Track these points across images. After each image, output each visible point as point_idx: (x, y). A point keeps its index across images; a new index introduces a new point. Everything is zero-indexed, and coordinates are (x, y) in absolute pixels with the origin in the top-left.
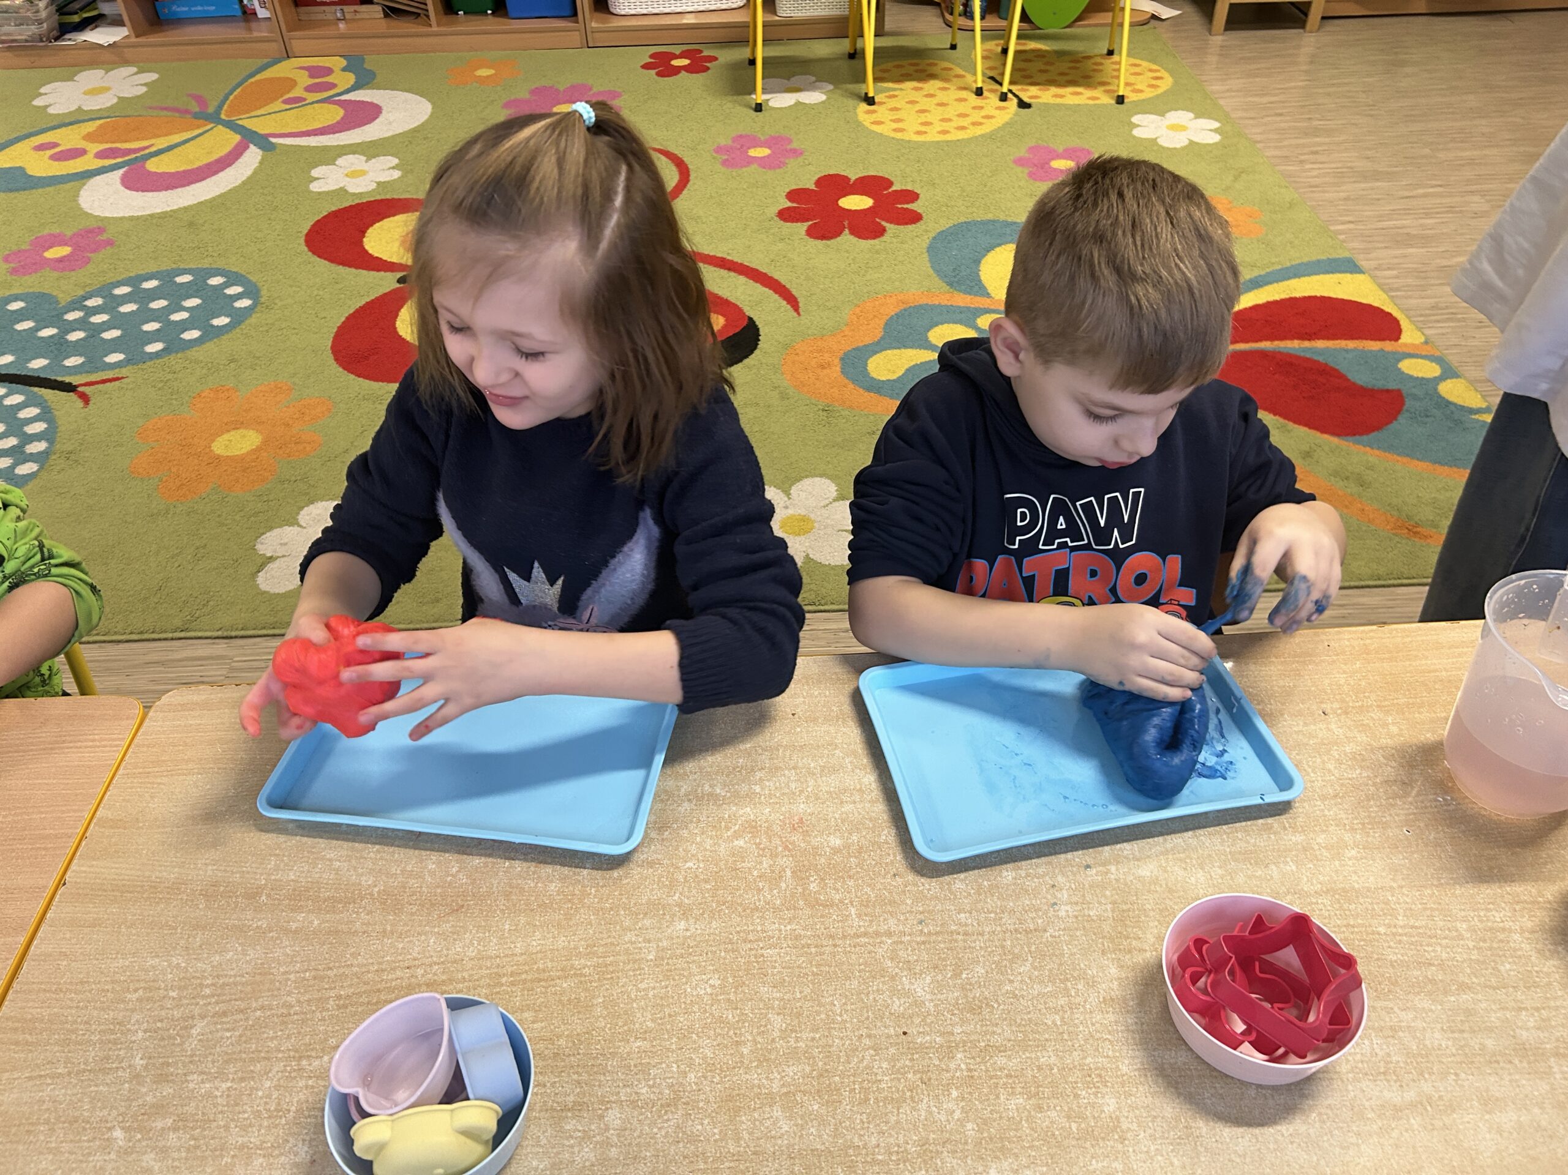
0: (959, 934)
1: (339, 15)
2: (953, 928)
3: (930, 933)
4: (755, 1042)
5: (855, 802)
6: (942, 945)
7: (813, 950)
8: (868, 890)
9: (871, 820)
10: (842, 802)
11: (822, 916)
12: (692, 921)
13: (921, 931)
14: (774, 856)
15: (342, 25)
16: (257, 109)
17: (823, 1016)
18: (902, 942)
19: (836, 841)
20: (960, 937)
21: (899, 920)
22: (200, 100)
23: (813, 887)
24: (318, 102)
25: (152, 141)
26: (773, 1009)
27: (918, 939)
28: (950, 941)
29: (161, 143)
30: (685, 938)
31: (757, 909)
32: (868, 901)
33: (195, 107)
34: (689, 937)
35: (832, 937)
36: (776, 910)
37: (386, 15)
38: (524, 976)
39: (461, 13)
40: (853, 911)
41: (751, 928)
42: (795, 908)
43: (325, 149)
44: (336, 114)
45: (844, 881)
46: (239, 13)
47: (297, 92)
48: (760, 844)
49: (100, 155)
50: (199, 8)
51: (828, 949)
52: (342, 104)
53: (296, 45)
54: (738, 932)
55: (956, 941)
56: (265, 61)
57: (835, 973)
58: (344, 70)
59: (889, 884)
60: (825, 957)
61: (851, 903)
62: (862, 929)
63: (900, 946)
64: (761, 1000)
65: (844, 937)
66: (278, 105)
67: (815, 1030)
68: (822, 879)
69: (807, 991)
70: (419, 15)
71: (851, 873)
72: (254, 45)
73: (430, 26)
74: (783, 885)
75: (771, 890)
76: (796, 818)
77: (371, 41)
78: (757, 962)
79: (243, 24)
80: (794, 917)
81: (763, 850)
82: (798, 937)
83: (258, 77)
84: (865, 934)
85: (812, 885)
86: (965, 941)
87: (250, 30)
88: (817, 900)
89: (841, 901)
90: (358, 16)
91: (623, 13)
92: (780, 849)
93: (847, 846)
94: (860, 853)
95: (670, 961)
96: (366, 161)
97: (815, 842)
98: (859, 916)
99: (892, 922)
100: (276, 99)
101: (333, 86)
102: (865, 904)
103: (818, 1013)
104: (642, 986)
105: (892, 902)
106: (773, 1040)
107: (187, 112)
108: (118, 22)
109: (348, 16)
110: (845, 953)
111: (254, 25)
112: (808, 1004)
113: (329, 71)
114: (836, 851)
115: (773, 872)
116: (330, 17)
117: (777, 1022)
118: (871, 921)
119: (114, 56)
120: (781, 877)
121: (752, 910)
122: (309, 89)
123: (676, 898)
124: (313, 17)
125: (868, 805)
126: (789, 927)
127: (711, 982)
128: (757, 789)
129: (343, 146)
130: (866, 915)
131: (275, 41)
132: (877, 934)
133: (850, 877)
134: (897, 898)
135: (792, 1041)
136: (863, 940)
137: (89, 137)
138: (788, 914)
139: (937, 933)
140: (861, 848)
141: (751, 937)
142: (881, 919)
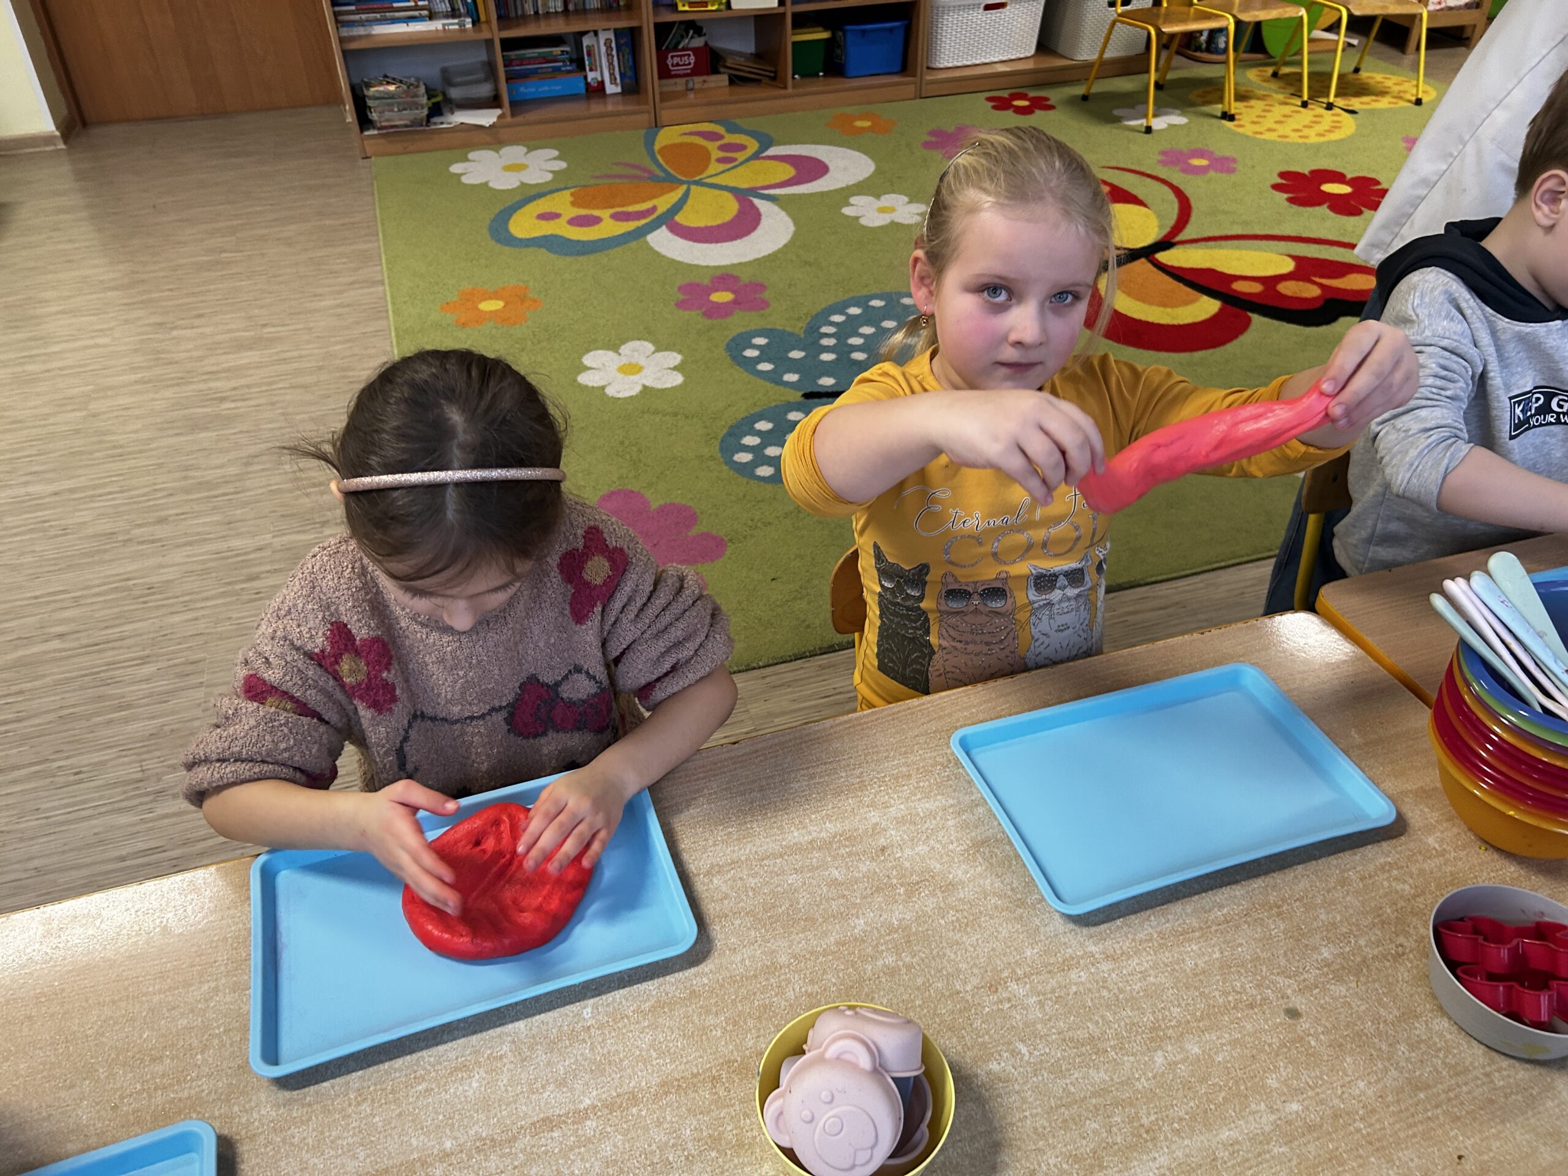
1: (690, 86)
15: (691, 96)
37: (732, 83)
50: (546, 88)
58: (730, 132)
70: (760, 81)
73: (785, 88)
83: (658, 144)
90: (706, 86)
91: (942, 66)
96: (878, 200)
101: (743, 146)
109: (697, 86)
116: (681, 88)
124: (674, 89)
131: (644, 113)
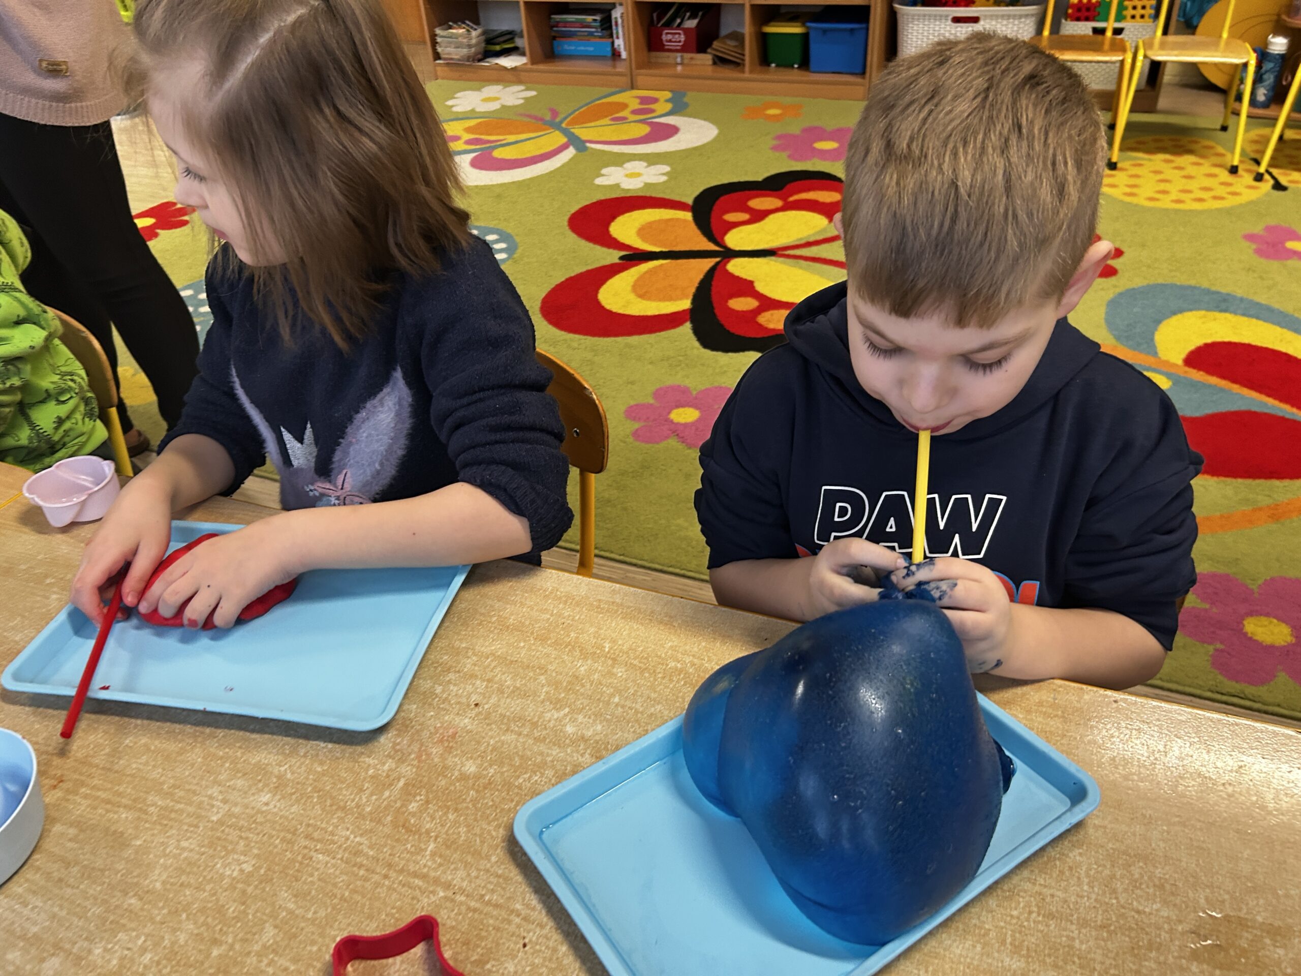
0: (518, 915)
1: (679, 60)
2: (518, 906)
3: (489, 903)
4: (232, 947)
5: (520, 734)
6: (491, 921)
7: (362, 872)
8: (463, 830)
9: (522, 757)
10: (507, 730)
11: (398, 840)
12: (278, 797)
13: (483, 896)
14: (401, 761)
15: (679, 68)
16: (591, 121)
17: (315, 948)
18: (453, 901)
19: (471, 768)
20: (517, 920)
21: (469, 875)
22: (555, 113)
23: (413, 807)
24: (635, 122)
25: (507, 137)
26: (276, 918)
27: (473, 904)
28: (504, 920)
29: (511, 138)
30: (259, 812)
31: (343, 808)
32: (454, 842)
33: (548, 117)
34: (263, 812)
35: (390, 866)
36: (361, 816)
37: (714, 63)
38: (99, 793)
39: (773, 65)
40: (432, 846)
41: (323, 825)
42: (379, 821)
43: (623, 154)
44: (645, 130)
45: (446, 814)
46: (609, 54)
47: (625, 113)
48: (399, 744)
49: (468, 142)
50: (582, 48)
51: (376, 878)
52: (651, 124)
53: (640, 80)
54: (308, 825)
55: (509, 922)
56: (613, 90)
57: (364, 905)
58: (667, 101)
59: (489, 832)
60: (367, 885)
61: (437, 837)
62: (425, 870)
63: (448, 904)
64: (273, 904)
65: (401, 871)
66: (607, 121)
67: (295, 960)
68: (428, 802)
69: (322, 913)
70: (737, 64)
71: (460, 806)
72: (610, 78)
73: (743, 72)
74: (387, 793)
75: (372, 794)
76: (451, 731)
77: (696, 81)
78: (301, 863)
79: (610, 62)
80: (371, 831)
81: (397, 751)
82: (358, 853)
83: (604, 100)
84: (424, 877)
85: (413, 804)
86: (519, 926)
87: (614, 67)
88: (407, 820)
89: (428, 832)
90: (693, 62)
92: (413, 756)
93: (477, 777)
94: (485, 788)
95: (227, 830)
96: (647, 167)
97: (450, 761)
98: (433, 854)
99: (461, 873)
100: (606, 116)
101: (652, 111)
102: (449, 844)
103: (313, 943)
104: (184, 844)
105: (477, 854)
106: (249, 953)
107: (541, 119)
108: (523, 54)
109: (686, 61)
110: (389, 888)
111: (618, 64)
112: (311, 928)
113: (655, 100)
114: (464, 777)
115: (388, 776)
116: (671, 61)
117: (269, 934)
118: (440, 865)
119: (513, 76)
120: (391, 785)
121: (339, 808)
122: (635, 112)
123: (282, 769)
124: (660, 61)
125: (531, 741)
126: (358, 839)
127: (244, 866)
128: (439, 689)
129: (635, 155)
130: (441, 856)
131: (625, 75)
132: (436, 881)
133: (456, 810)
134: (485, 849)
135: (265, 961)
136: (417, 882)
137: (468, 130)
138: (368, 825)
139: (497, 906)
140: (490, 783)
141: (316, 835)
142: (452, 867)
